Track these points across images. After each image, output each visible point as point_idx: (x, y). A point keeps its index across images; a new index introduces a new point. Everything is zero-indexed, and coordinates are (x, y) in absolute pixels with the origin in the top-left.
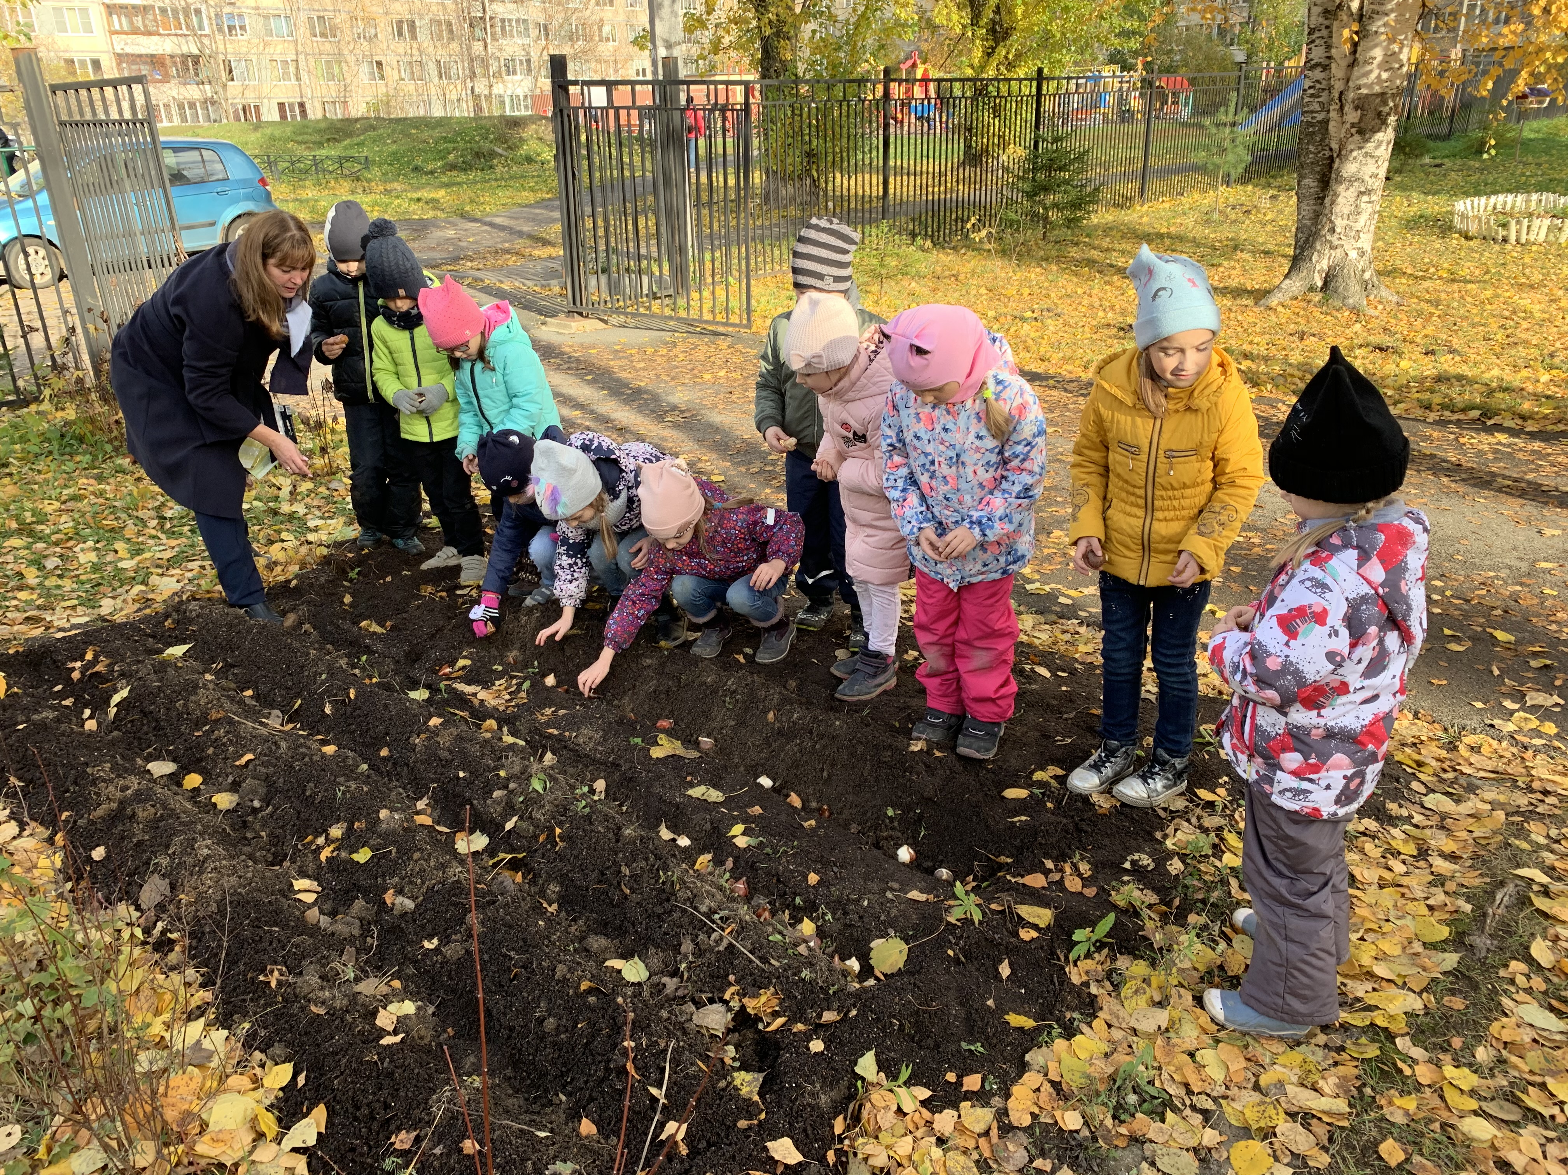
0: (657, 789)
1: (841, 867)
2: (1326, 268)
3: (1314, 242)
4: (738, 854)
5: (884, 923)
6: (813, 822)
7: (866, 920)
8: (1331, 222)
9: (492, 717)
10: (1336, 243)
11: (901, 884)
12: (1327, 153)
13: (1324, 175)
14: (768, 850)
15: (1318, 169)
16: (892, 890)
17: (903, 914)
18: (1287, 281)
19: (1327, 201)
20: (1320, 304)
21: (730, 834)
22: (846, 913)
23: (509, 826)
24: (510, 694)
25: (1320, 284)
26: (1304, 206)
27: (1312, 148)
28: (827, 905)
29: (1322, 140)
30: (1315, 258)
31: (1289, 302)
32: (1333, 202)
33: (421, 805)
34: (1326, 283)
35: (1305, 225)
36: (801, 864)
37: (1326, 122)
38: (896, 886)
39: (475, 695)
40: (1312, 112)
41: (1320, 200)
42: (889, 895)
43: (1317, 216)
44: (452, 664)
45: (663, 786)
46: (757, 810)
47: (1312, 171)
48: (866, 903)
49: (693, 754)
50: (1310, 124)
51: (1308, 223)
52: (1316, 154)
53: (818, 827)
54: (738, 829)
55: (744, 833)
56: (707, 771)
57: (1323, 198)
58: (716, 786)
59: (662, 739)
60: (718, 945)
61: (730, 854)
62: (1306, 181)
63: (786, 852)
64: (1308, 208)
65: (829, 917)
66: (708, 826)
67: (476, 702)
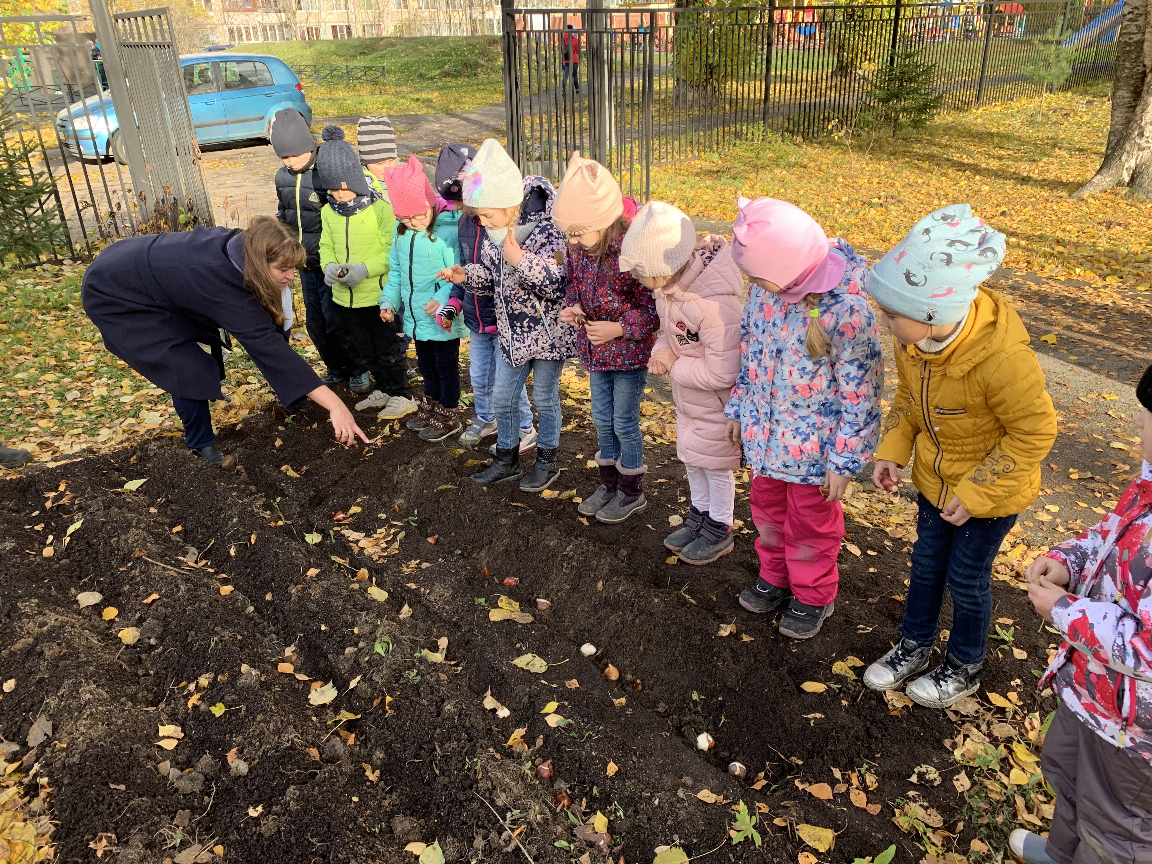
0: (489, 655)
1: (641, 756)
2: (1133, 166)
3: (1124, 144)
4: (549, 733)
5: (670, 828)
6: (623, 700)
7: (654, 823)
8: (1141, 127)
9: (365, 566)
10: (1144, 145)
11: (695, 780)
12: (1141, 69)
13: (1137, 87)
14: (573, 734)
15: (1132, 82)
16: (685, 786)
17: (691, 819)
18: (1099, 177)
19: (1138, 109)
20: (1126, 197)
21: (543, 712)
22: (636, 812)
23: (353, 684)
24: (387, 542)
25: (1127, 179)
26: (1117, 113)
27: (1127, 64)
28: (620, 801)
29: (1137, 57)
30: (1124, 158)
31: (1098, 195)
32: (1143, 110)
33: (289, 652)
34: (1133, 179)
35: (1117, 130)
36: (603, 751)
37: (1142, 42)
38: (689, 781)
39: (357, 542)
40: (1130, 33)
41: (1132, 108)
42: (681, 793)
43: (1128, 122)
44: (345, 510)
45: (494, 652)
46: (573, 684)
47: (1127, 84)
48: (657, 802)
49: (528, 618)
50: (1127, 44)
51: (1120, 128)
52: (1131, 69)
53: (627, 706)
54: (552, 706)
55: (557, 712)
56: (535, 638)
57: (1135, 107)
58: (541, 655)
59: (503, 601)
60: (507, 846)
61: (541, 732)
62: (1121, 93)
63: (590, 736)
64: (1121, 115)
65: (621, 813)
66: (526, 699)
67: (356, 550)
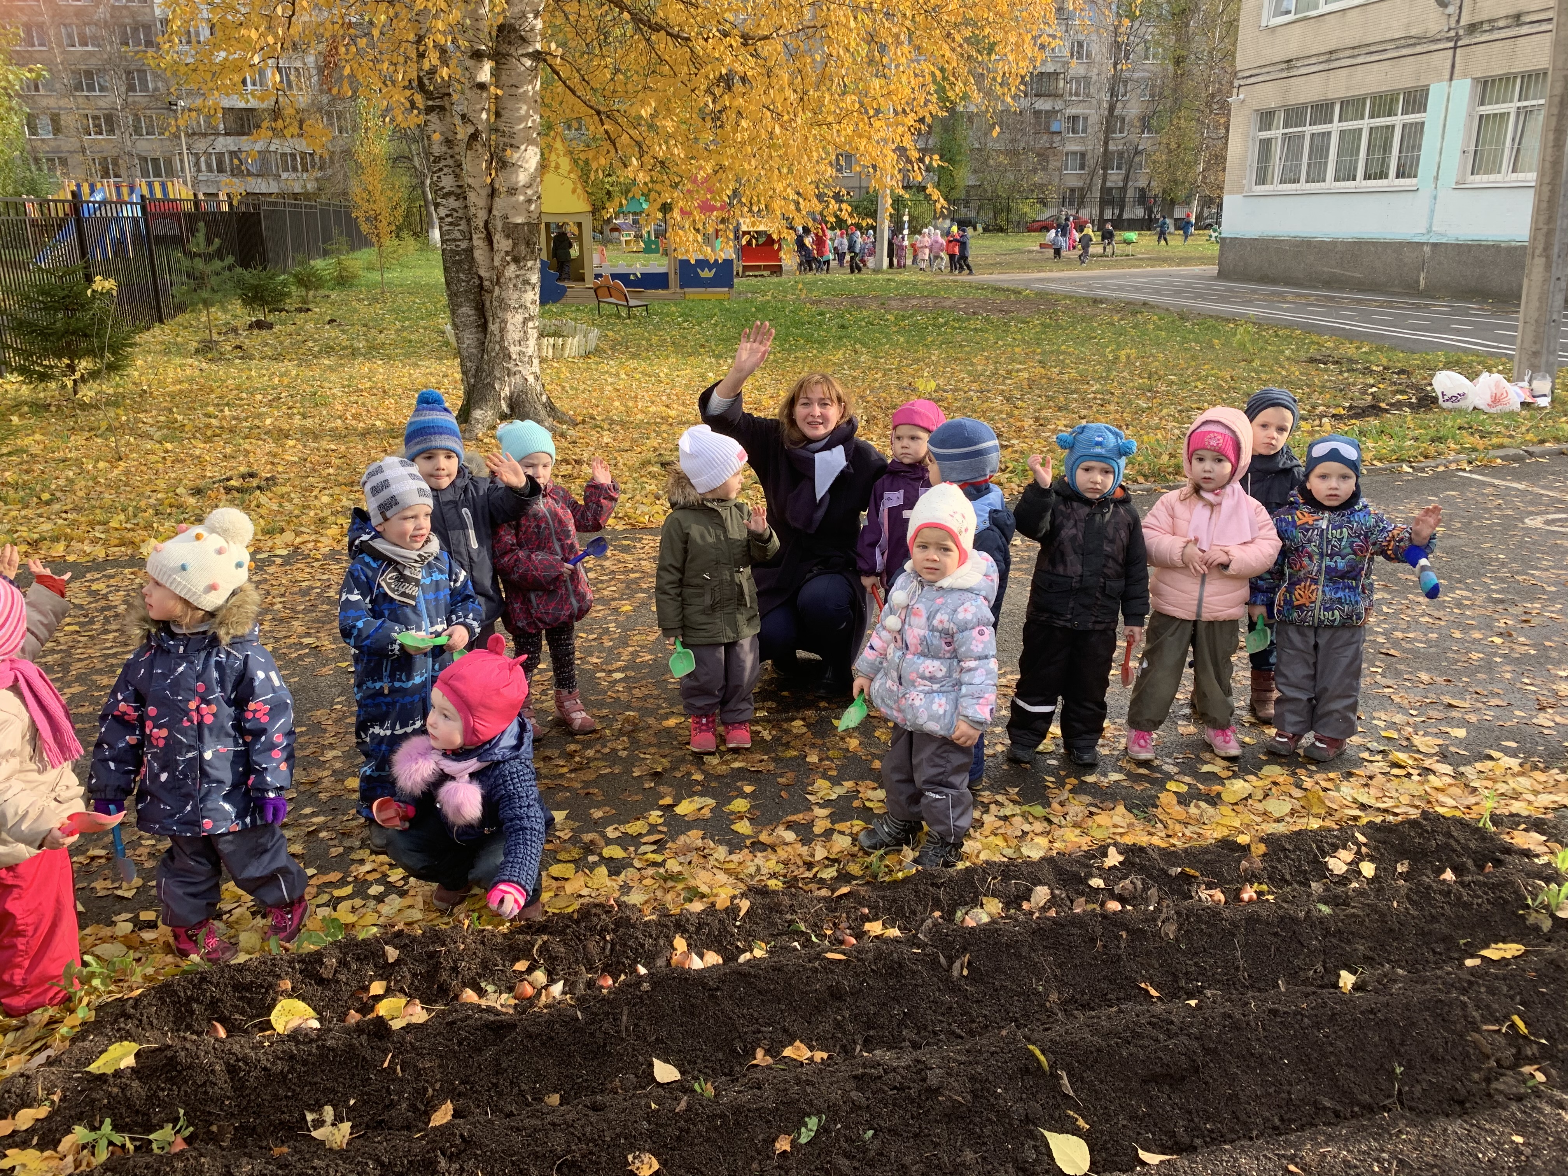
2: (509, 394)
3: (491, 371)
8: (504, 349)
10: (513, 369)
12: (477, 281)
19: (493, 327)
29: (470, 269)
30: (496, 386)
37: (470, 250)
40: (455, 240)
43: (482, 346)
47: (468, 300)
51: (475, 351)
52: (468, 282)
57: (488, 326)
64: (470, 338)
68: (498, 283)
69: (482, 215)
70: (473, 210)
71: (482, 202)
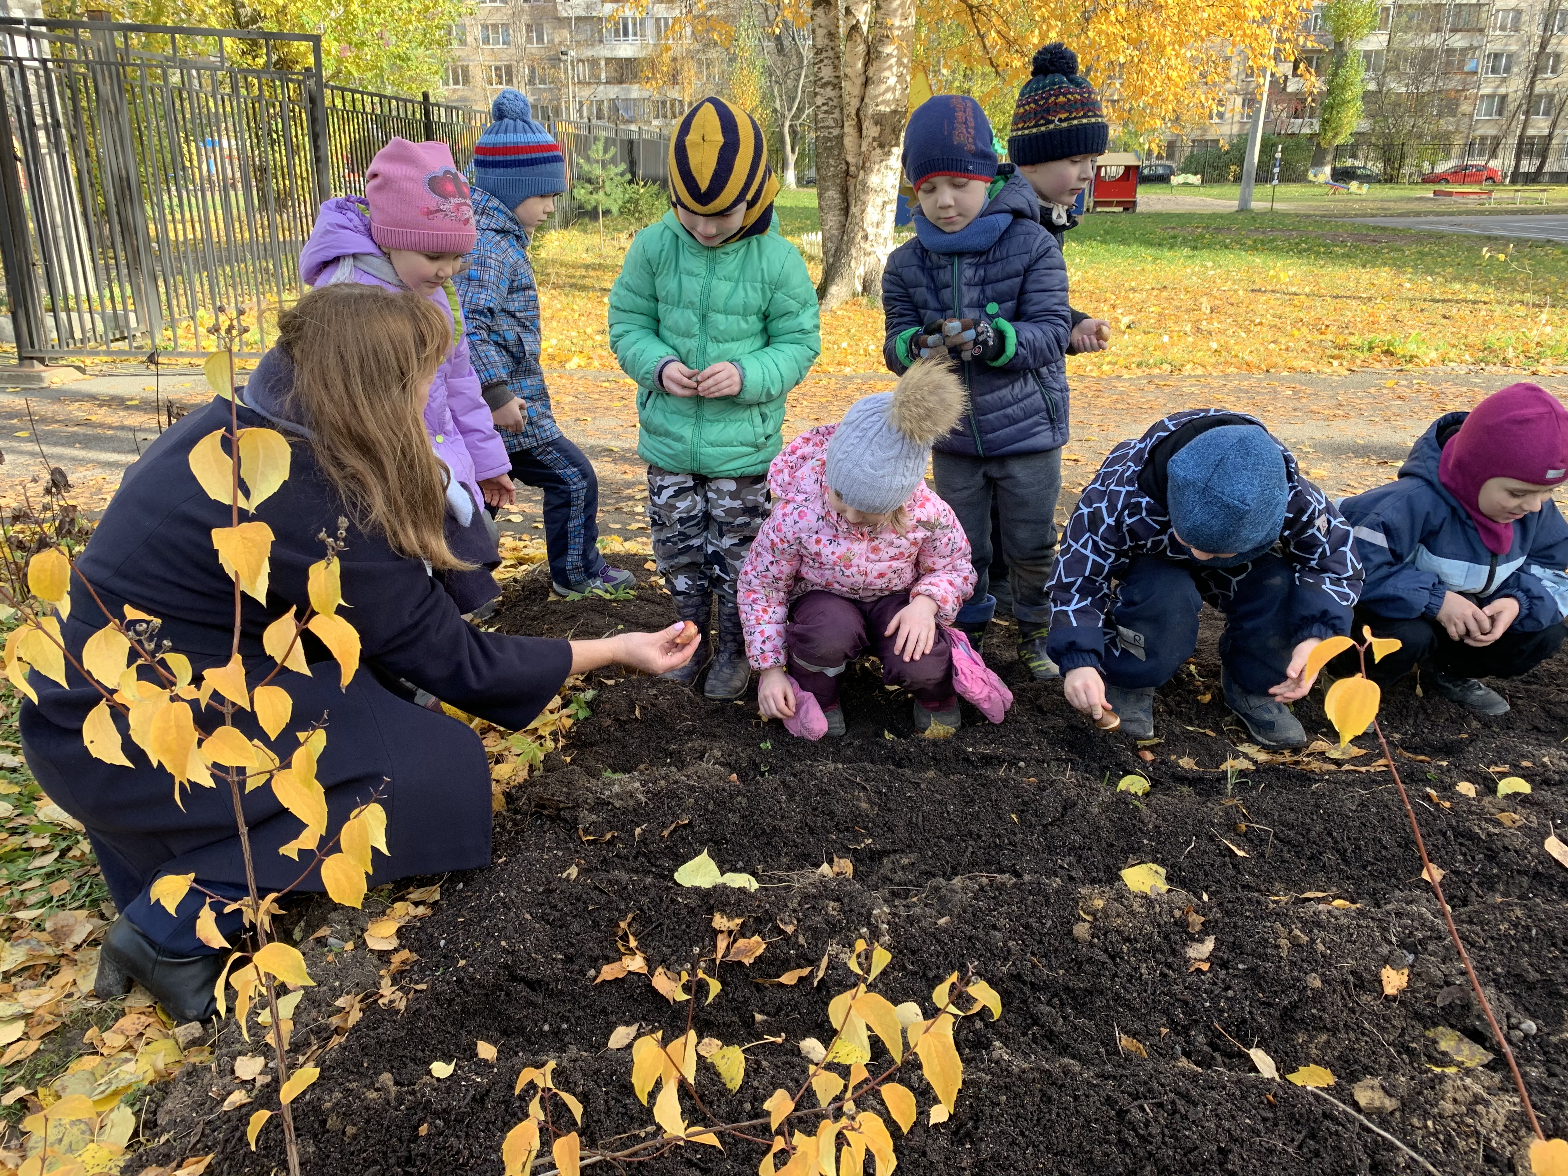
2: (863, 273)
3: (849, 250)
8: (863, 229)
10: (869, 249)
12: (845, 167)
13: (844, 187)
15: (839, 181)
20: (870, 307)
26: (830, 217)
27: (832, 162)
29: (840, 154)
32: (863, 211)
34: (866, 288)
35: (834, 235)
37: (840, 138)
40: (828, 127)
43: (845, 225)
50: (828, 139)
52: (835, 167)
57: (850, 208)
62: (829, 194)
64: (834, 219)
68: (863, 167)
69: (855, 103)
70: (847, 99)
71: (856, 91)
